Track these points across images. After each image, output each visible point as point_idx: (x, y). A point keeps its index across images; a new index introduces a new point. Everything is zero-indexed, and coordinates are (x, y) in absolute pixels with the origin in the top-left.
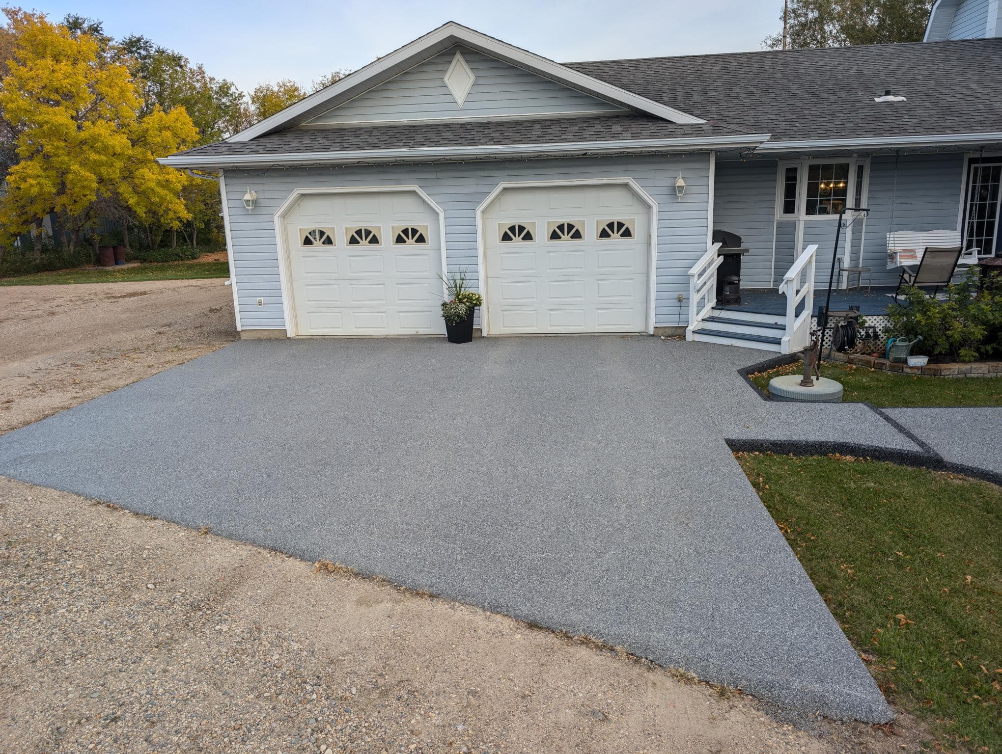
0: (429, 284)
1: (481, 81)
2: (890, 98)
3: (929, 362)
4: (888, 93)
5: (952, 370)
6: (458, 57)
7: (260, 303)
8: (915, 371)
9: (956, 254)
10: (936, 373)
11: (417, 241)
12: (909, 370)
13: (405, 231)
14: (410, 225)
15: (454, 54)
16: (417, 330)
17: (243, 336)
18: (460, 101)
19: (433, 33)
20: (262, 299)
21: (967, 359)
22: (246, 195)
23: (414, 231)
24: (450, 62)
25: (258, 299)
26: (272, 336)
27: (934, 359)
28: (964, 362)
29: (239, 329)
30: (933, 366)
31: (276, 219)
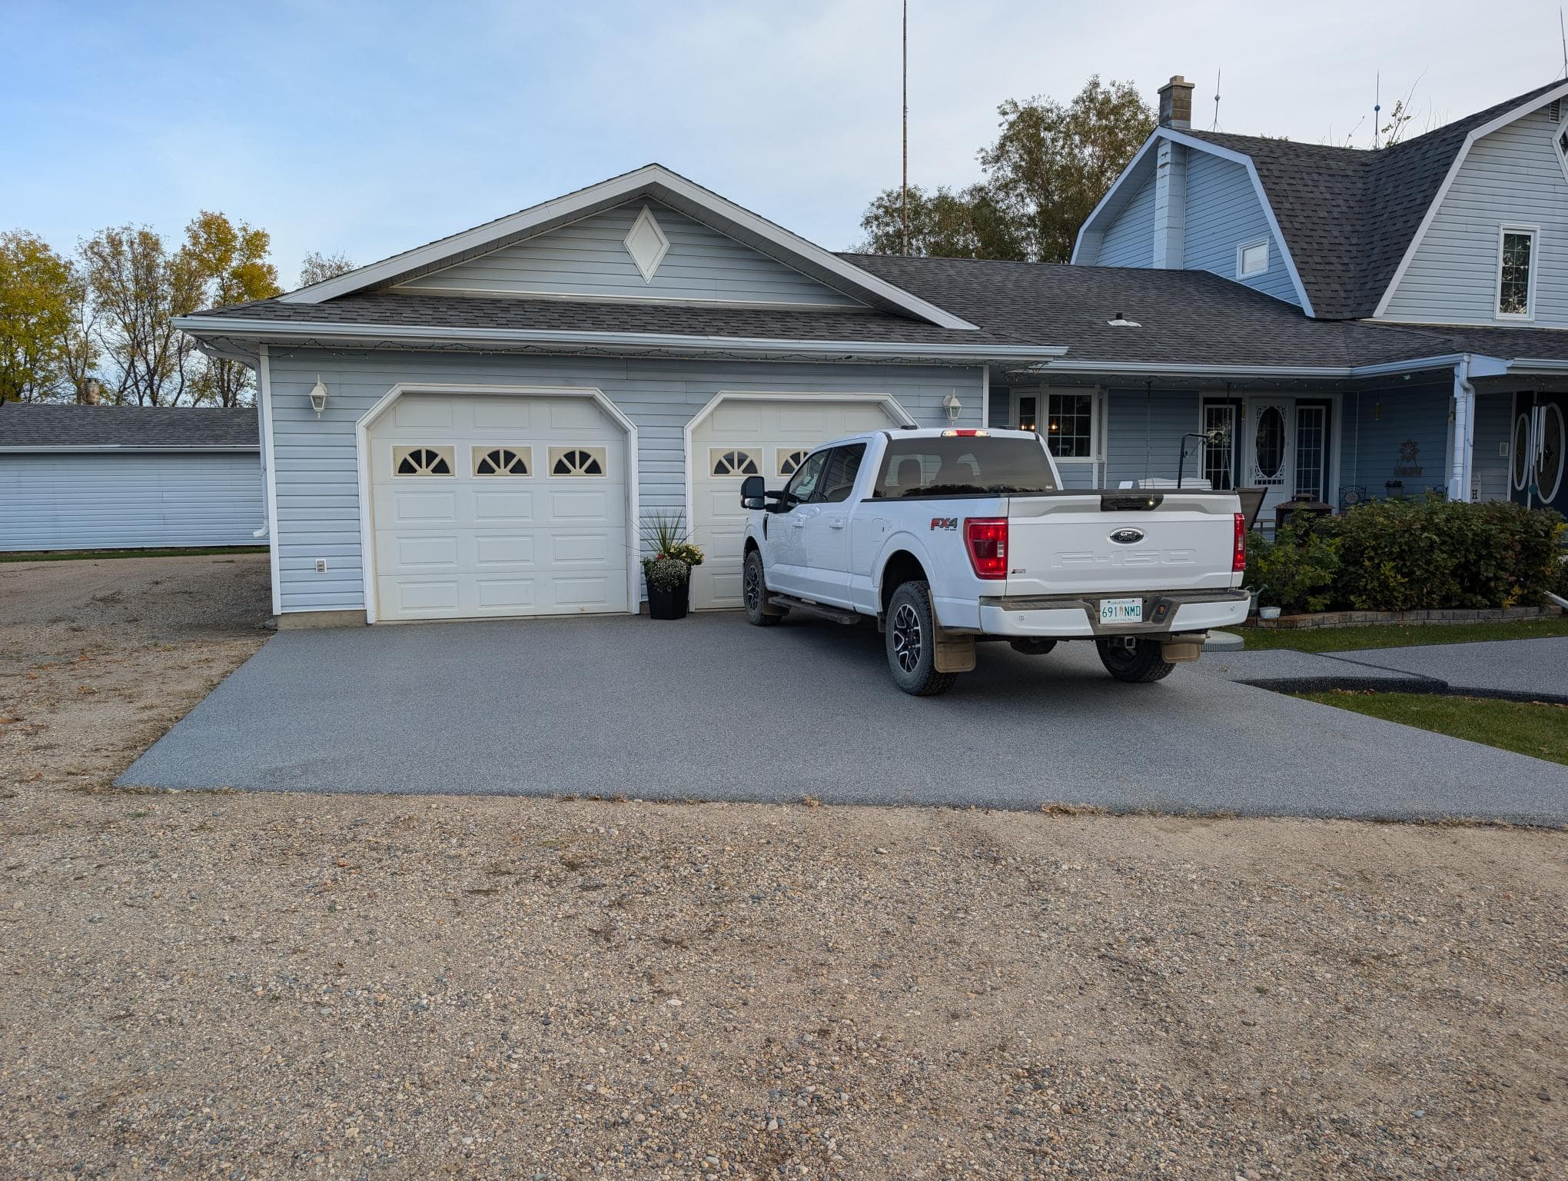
0: (605, 535)
1: (678, 250)
2: (1123, 322)
3: (1281, 614)
4: (1119, 317)
5: (1306, 621)
6: (646, 213)
7: (321, 568)
8: (1271, 624)
9: (1260, 495)
10: (1292, 625)
11: (588, 471)
12: (1263, 624)
13: (570, 456)
14: (577, 446)
15: (641, 209)
16: (582, 606)
17: (282, 624)
18: (648, 275)
19: (628, 176)
20: (324, 559)
21: (1318, 608)
22: (316, 388)
23: (584, 456)
24: (634, 220)
25: (317, 560)
26: (337, 621)
27: (1286, 610)
28: (1316, 612)
29: (277, 610)
30: (1285, 618)
31: (361, 429)
